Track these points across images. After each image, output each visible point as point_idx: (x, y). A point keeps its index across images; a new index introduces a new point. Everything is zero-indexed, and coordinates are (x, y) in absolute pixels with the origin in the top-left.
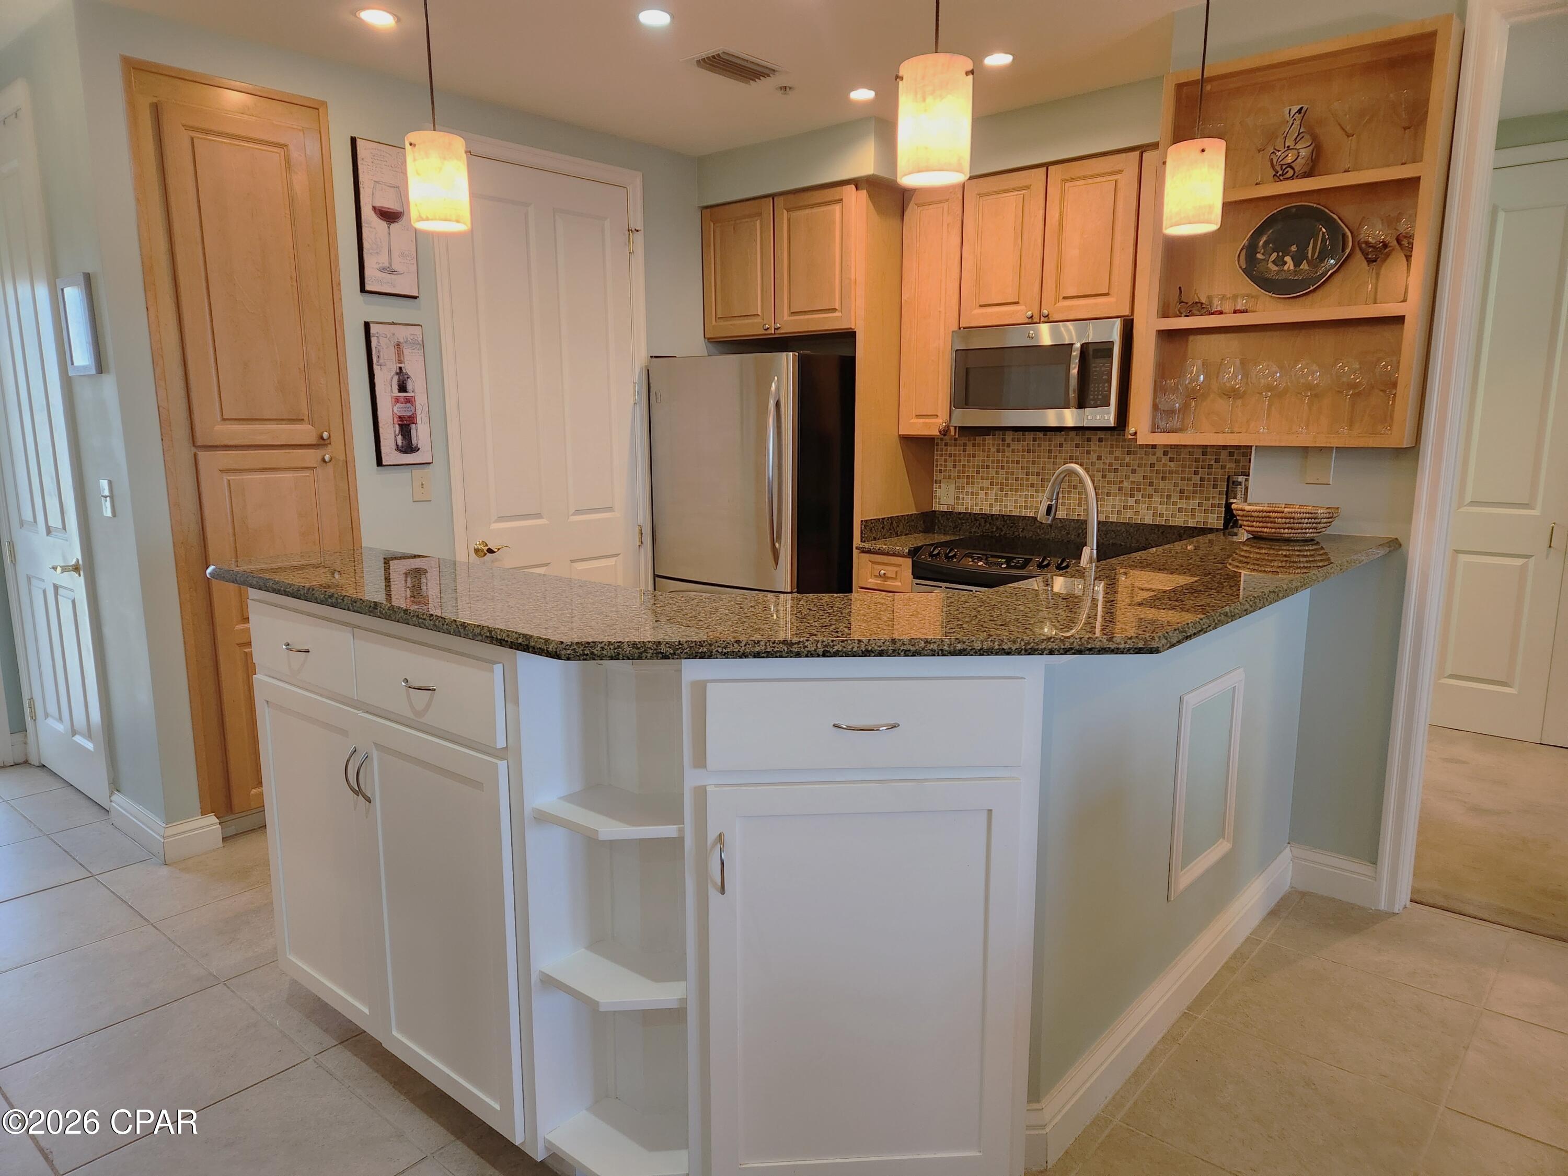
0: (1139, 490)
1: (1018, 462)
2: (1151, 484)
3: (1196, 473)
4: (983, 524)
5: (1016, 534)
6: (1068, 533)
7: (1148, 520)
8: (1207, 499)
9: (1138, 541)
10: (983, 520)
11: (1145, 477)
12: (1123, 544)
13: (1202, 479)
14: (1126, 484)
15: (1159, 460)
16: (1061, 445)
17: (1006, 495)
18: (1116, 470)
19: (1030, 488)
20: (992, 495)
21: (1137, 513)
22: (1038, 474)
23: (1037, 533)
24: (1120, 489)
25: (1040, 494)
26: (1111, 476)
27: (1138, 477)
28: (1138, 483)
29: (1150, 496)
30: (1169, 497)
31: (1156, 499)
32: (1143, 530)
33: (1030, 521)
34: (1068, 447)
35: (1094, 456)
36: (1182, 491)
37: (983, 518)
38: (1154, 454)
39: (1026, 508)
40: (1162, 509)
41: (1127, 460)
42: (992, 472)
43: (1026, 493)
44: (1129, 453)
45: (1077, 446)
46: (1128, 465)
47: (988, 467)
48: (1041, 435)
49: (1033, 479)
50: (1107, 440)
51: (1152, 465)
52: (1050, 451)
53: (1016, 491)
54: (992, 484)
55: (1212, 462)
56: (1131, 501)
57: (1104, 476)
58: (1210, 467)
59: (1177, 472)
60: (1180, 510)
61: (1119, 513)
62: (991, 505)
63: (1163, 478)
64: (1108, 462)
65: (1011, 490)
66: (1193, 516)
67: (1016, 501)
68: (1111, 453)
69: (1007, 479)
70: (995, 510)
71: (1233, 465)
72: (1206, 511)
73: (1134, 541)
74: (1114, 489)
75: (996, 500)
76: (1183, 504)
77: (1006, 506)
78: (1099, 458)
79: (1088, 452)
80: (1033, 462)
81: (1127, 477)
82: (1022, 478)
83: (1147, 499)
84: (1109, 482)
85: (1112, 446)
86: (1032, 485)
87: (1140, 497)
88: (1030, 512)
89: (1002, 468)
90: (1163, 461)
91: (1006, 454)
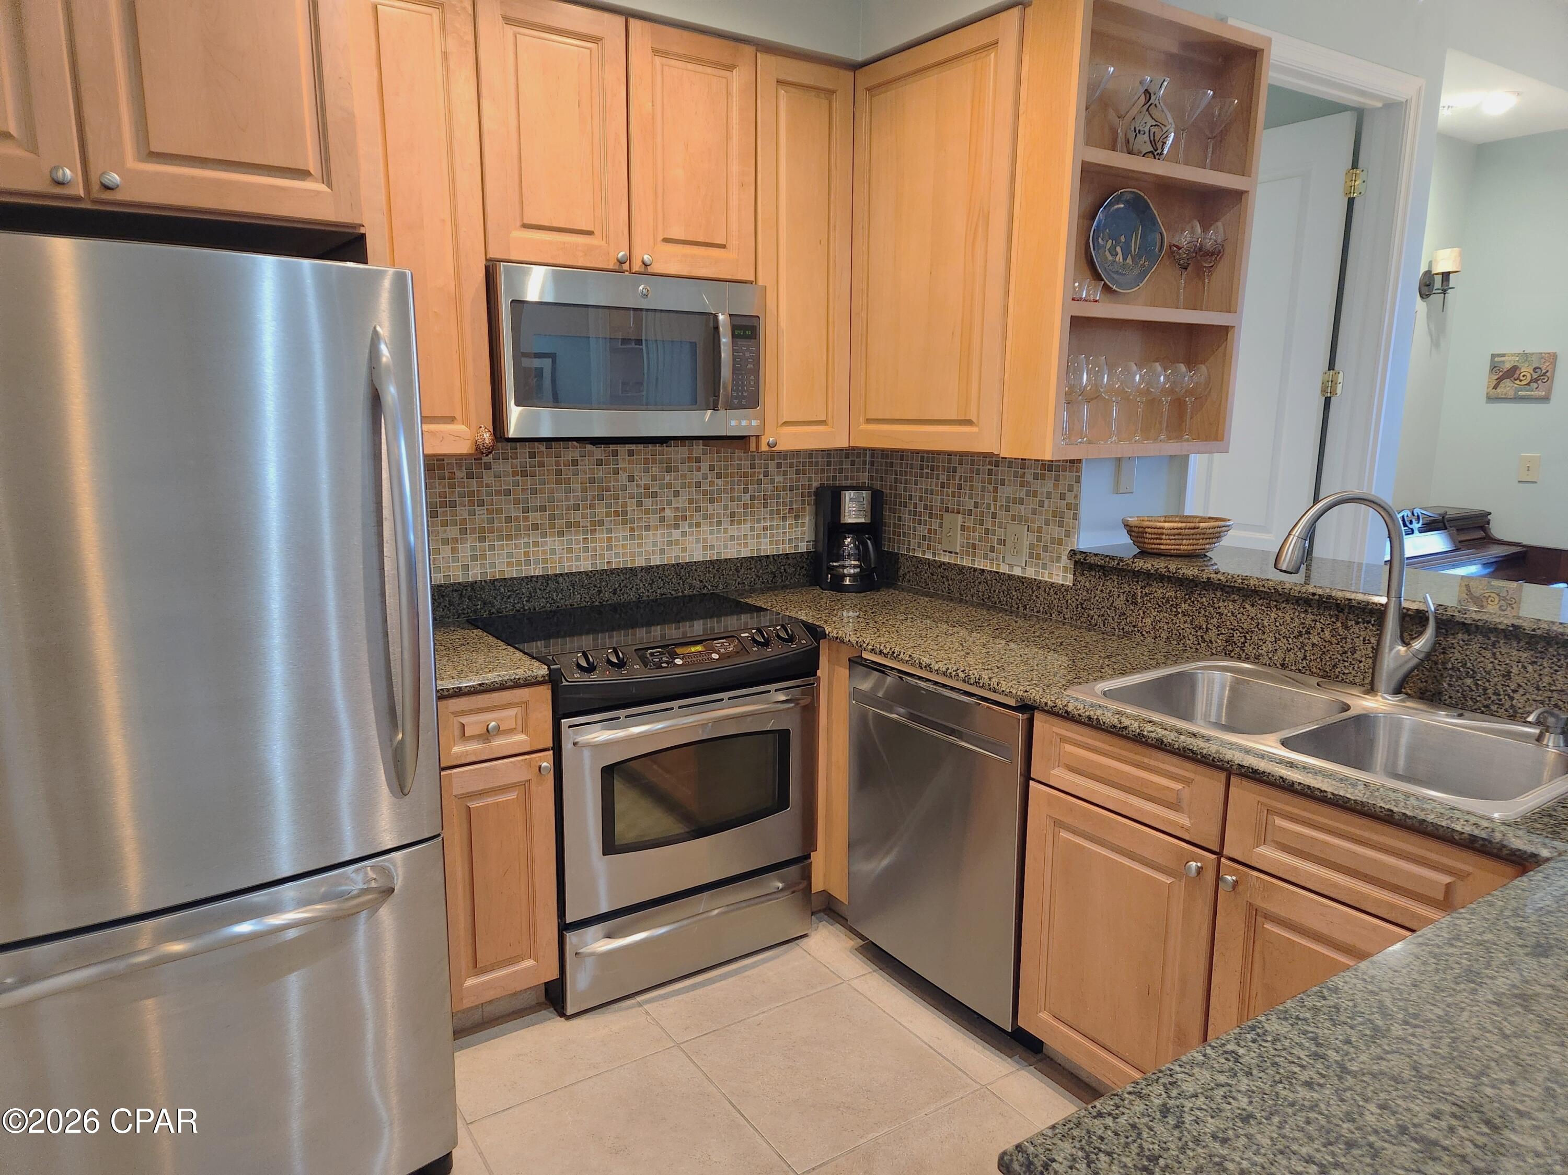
0: (684, 518)
1: (508, 493)
2: (698, 509)
3: (746, 491)
4: (456, 600)
5: (518, 606)
6: (600, 592)
7: (698, 556)
8: (759, 521)
9: (691, 586)
10: (455, 594)
11: (691, 501)
12: (673, 592)
13: (753, 498)
14: (668, 513)
15: (705, 477)
16: (575, 463)
17: (492, 548)
18: (655, 495)
19: (531, 532)
20: (465, 550)
21: (684, 550)
22: (543, 509)
23: (553, 599)
24: (662, 519)
25: (548, 539)
26: (648, 502)
27: (681, 502)
28: (684, 510)
29: (698, 525)
30: (719, 523)
31: (705, 528)
32: (696, 570)
33: (540, 583)
34: (586, 465)
35: (623, 477)
36: (733, 515)
37: (456, 591)
38: (699, 470)
39: (528, 563)
40: (712, 539)
41: (667, 479)
42: (462, 512)
43: (526, 540)
44: (669, 470)
45: (599, 463)
46: (669, 486)
47: (453, 504)
48: (542, 447)
49: (535, 517)
50: (639, 452)
51: (698, 484)
52: (559, 473)
53: (509, 538)
54: (464, 531)
55: (761, 476)
56: (676, 534)
57: (640, 504)
58: (760, 482)
59: (725, 491)
60: (732, 538)
61: (662, 551)
62: (465, 568)
63: (712, 501)
64: (642, 483)
65: (500, 538)
66: (746, 545)
67: (510, 555)
68: (647, 471)
69: (491, 521)
70: (475, 574)
71: (781, 479)
72: (758, 536)
73: (687, 586)
74: (654, 519)
75: (474, 558)
76: (734, 530)
77: (493, 565)
78: (631, 479)
79: (616, 472)
80: (534, 492)
81: (670, 503)
82: (517, 518)
83: (694, 529)
84: (647, 512)
85: (646, 461)
86: (535, 527)
87: (687, 527)
88: (535, 569)
89: (481, 503)
90: (710, 479)
91: (486, 480)
